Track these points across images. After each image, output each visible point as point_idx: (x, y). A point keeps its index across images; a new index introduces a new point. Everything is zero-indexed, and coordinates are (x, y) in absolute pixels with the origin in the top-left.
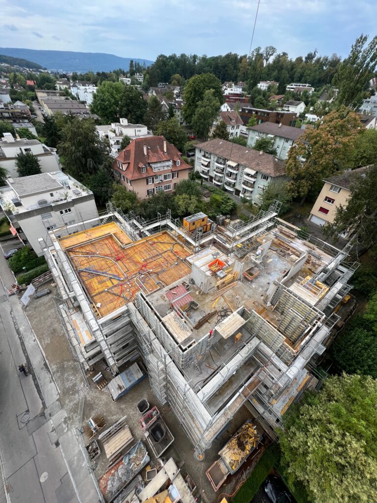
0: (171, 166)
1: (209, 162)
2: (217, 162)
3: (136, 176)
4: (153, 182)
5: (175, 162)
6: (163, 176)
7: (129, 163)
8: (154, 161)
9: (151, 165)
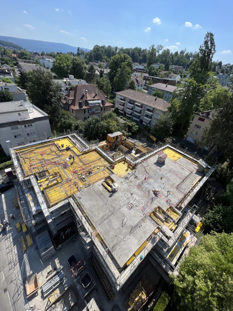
0: (100, 103)
1: (124, 103)
2: (129, 103)
3: (78, 107)
7: (73, 99)
8: (89, 99)
9: (87, 101)
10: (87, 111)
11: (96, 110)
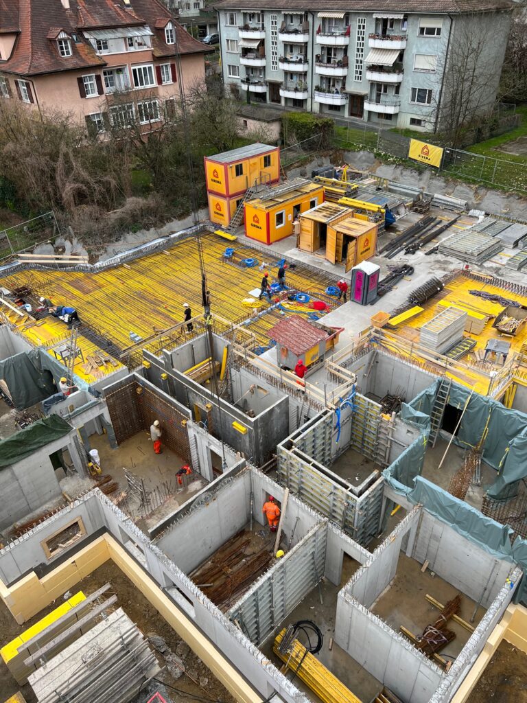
0: (148, 42)
1: (262, 42)
2: (284, 30)
3: (44, 64)
4: (101, 92)
5: (159, 32)
6: (128, 72)
7: (17, 34)
8: (94, 24)
9: (86, 35)
10: (94, 81)
11: (137, 77)
